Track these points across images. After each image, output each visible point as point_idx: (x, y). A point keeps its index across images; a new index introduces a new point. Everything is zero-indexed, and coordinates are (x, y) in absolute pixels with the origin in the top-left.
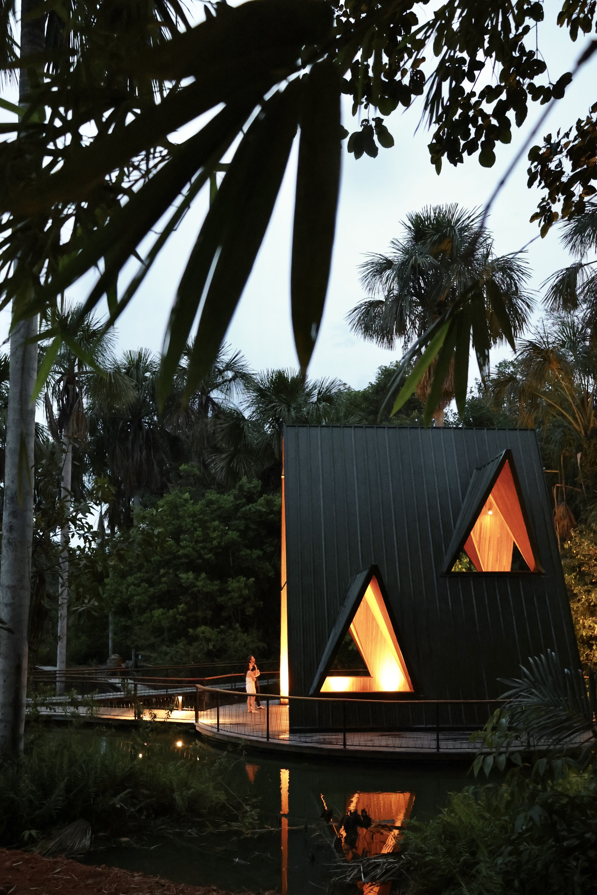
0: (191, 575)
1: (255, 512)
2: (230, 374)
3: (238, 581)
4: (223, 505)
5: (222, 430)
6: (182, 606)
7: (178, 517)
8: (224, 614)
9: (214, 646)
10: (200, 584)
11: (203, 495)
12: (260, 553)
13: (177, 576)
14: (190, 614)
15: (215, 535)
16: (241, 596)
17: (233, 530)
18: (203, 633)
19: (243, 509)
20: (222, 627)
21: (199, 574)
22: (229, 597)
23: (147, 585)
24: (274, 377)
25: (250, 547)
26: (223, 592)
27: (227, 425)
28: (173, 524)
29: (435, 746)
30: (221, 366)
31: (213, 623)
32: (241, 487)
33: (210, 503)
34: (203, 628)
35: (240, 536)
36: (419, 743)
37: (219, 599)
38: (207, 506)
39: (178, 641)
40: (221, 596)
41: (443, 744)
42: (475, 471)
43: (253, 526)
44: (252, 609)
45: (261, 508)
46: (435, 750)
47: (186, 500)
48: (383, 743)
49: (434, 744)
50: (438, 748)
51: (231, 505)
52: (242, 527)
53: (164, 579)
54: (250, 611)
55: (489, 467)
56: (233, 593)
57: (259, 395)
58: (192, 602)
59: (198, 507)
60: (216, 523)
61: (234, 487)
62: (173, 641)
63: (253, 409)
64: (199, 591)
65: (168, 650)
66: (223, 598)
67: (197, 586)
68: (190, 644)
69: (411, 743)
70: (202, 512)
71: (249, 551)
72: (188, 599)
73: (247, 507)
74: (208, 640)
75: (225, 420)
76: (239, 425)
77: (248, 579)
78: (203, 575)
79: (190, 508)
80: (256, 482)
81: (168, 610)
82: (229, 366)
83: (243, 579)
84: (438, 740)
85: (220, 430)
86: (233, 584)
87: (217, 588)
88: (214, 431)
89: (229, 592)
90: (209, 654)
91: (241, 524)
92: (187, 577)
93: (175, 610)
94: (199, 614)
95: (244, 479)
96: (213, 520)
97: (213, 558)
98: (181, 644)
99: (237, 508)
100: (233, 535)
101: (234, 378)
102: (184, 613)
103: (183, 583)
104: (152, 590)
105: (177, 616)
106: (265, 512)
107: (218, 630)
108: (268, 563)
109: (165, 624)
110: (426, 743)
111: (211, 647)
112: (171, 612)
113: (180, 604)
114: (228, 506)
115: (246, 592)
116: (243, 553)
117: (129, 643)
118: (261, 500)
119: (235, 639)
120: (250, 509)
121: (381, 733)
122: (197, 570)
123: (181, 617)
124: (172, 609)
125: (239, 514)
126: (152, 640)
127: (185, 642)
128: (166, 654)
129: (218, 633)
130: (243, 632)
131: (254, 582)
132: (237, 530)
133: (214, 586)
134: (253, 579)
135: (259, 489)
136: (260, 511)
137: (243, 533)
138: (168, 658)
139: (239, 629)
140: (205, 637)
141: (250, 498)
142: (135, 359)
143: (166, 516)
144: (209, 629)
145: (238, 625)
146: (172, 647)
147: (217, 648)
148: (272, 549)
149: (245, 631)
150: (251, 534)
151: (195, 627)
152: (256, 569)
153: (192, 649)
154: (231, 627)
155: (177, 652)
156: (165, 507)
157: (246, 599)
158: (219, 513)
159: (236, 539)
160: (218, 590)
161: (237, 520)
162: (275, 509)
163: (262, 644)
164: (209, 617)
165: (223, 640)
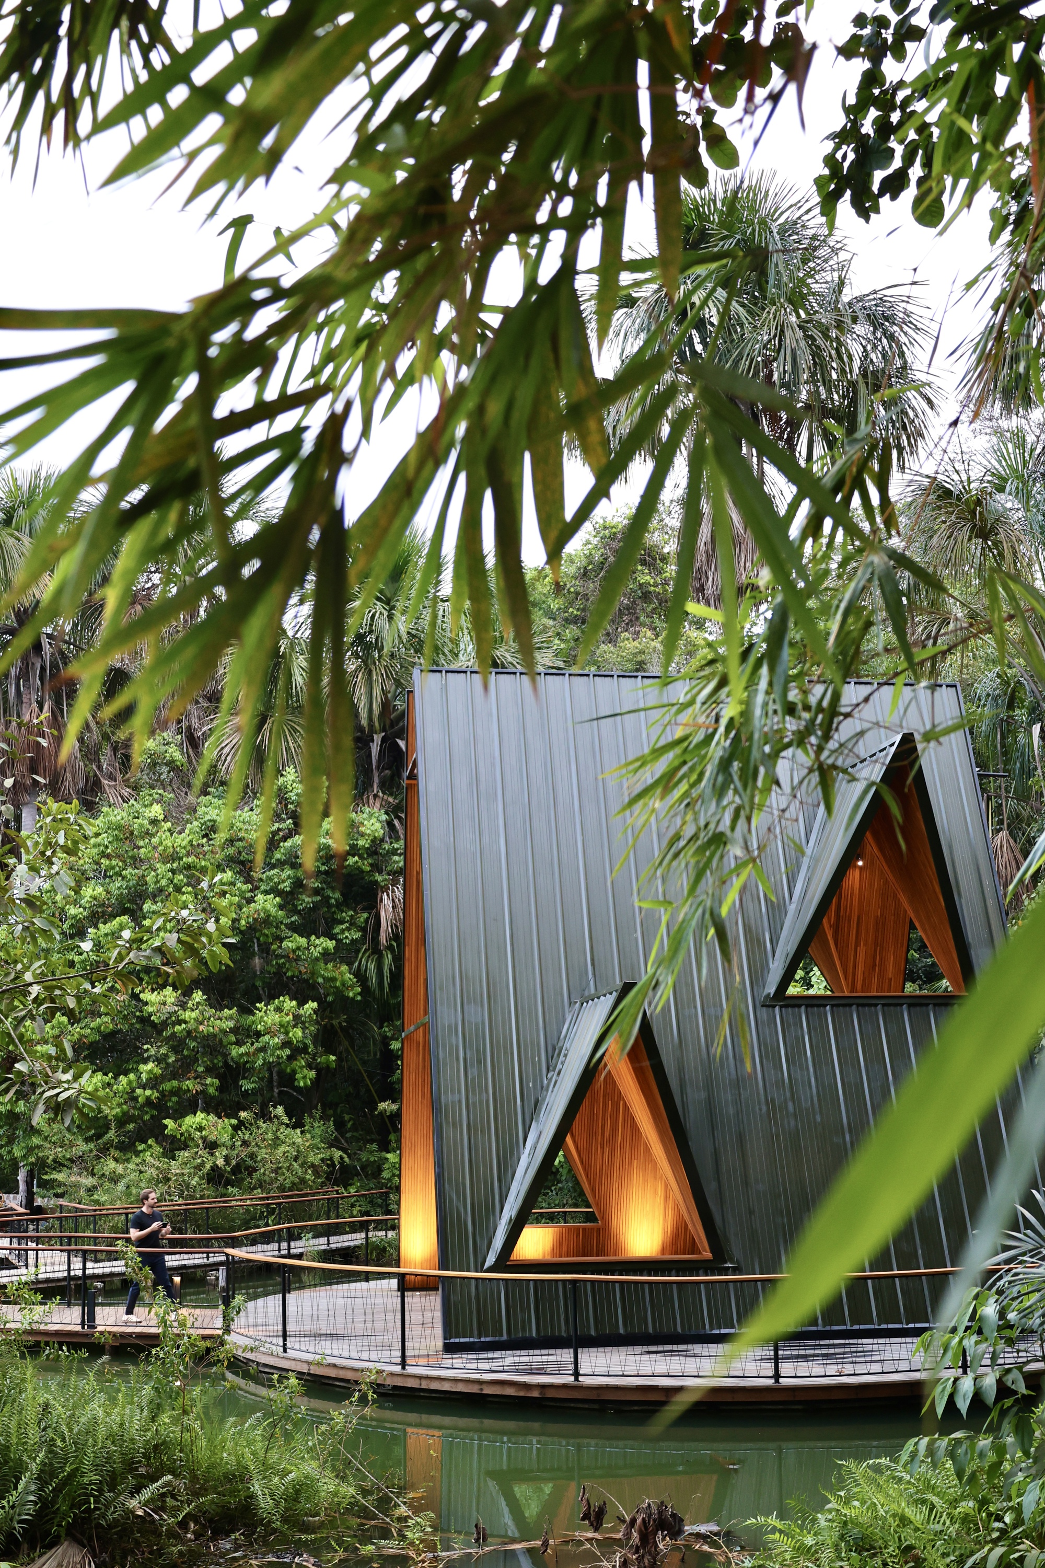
0: (169, 994)
1: (317, 851)
3: (279, 1009)
4: (241, 835)
6: (150, 1065)
7: (136, 861)
8: (247, 1085)
9: (227, 1159)
10: (188, 1015)
11: (193, 810)
12: (331, 944)
13: (135, 997)
14: (167, 1086)
15: (224, 902)
16: (286, 1044)
17: (266, 893)
18: (200, 1129)
19: (288, 843)
20: (243, 1114)
21: (188, 993)
22: (256, 1045)
23: (65, 1019)
25: (307, 928)
26: (245, 1033)
28: (124, 878)
29: (771, 1373)
31: (217, 1107)
32: (281, 794)
33: (210, 830)
34: (200, 1117)
35: (281, 907)
37: (235, 1051)
38: (206, 836)
39: (141, 1147)
40: (239, 1043)
41: (786, 1368)
43: (310, 883)
44: (312, 1074)
45: (331, 842)
46: (771, 1382)
47: (154, 822)
49: (768, 1369)
50: (777, 1376)
51: (259, 834)
52: (286, 886)
54: (305, 1077)
56: (267, 1038)
58: (172, 1059)
59: (182, 840)
60: (227, 875)
61: (265, 794)
62: (127, 1148)
64: (189, 1033)
65: (120, 1169)
66: (243, 1050)
67: (185, 1022)
68: (170, 1155)
70: (193, 849)
71: (303, 941)
72: (163, 1051)
73: (297, 841)
74: (212, 1146)
77: (301, 1004)
78: (198, 996)
79: (166, 839)
81: (116, 1077)
83: (289, 1004)
84: (776, 1360)
86: (268, 1016)
87: (231, 1024)
89: (258, 1034)
90: (215, 1177)
91: (284, 878)
92: (160, 1001)
93: (132, 1076)
94: (189, 1084)
95: (290, 776)
96: (220, 868)
98: (151, 1158)
99: (272, 843)
100: (266, 903)
102: (154, 1082)
103: (150, 1015)
104: (76, 1029)
105: (139, 1091)
106: (340, 851)
107: (234, 1121)
108: (344, 968)
109: (111, 1111)
110: (750, 1367)
111: (220, 1162)
112: (123, 1080)
113: (145, 1061)
114: (253, 836)
115: (297, 1034)
116: (289, 945)
117: (17, 1152)
119: (277, 1142)
121: (645, 1348)
122: (184, 985)
123: (148, 1093)
124: (126, 1074)
125: (277, 856)
126: (82, 1147)
127: (158, 1149)
128: (115, 1179)
129: (236, 1128)
130: (294, 1127)
131: (315, 1012)
132: (275, 891)
133: (225, 1021)
134: (315, 1005)
137: (288, 899)
138: (121, 1187)
139: (286, 1120)
140: (204, 1139)
142: (25, 488)
143: (108, 857)
144: (212, 1118)
145: (280, 1110)
146: (128, 1160)
147: (234, 1162)
148: (357, 935)
149: (298, 1125)
150: (307, 900)
151: (179, 1115)
152: (320, 980)
153: (175, 1167)
154: (264, 1115)
155: (141, 1172)
156: (104, 839)
157: (297, 1051)
158: (231, 851)
159: (273, 911)
160: (234, 1030)
161: (273, 867)
162: (361, 843)
163: (337, 1154)
164: (211, 1090)
165: (245, 1143)
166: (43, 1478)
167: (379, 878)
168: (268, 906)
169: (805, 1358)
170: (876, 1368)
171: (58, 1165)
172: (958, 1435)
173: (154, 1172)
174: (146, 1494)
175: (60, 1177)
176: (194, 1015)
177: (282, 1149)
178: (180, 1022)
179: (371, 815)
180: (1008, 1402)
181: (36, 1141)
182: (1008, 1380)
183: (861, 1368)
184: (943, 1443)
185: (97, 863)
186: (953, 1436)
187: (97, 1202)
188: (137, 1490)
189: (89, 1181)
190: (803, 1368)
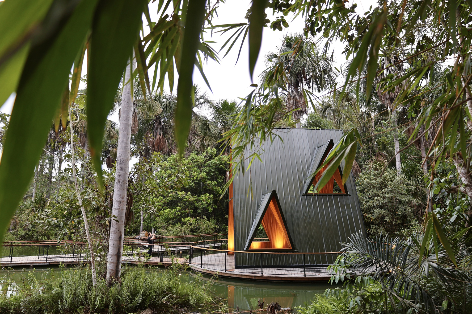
0: (183, 193)
1: (214, 164)
2: (202, 101)
3: (205, 196)
4: (199, 160)
5: (198, 126)
6: (179, 207)
8: (199, 212)
9: (194, 227)
10: (187, 197)
11: (189, 155)
12: (216, 183)
13: (176, 193)
14: (182, 211)
15: (195, 174)
16: (207, 203)
17: (203, 172)
18: (189, 220)
19: (208, 162)
20: (198, 218)
21: (187, 193)
22: (201, 203)
23: (162, 198)
24: (223, 103)
25: (211, 180)
26: (198, 201)
27: (201, 123)
30: (198, 97)
31: (193, 216)
32: (207, 153)
33: (193, 159)
34: (189, 218)
35: (206, 175)
36: (296, 273)
37: (196, 204)
38: (192, 161)
39: (176, 224)
40: (197, 203)
41: (307, 273)
42: (317, 148)
43: (212, 170)
44: (212, 209)
45: (217, 162)
46: (303, 276)
48: (280, 273)
49: (303, 273)
50: (305, 275)
51: (202, 160)
52: (207, 171)
53: (170, 195)
54: (211, 210)
55: (323, 147)
56: (203, 202)
57: (216, 110)
58: (183, 206)
59: (187, 161)
60: (196, 169)
61: (204, 152)
62: (174, 224)
63: (213, 116)
64: (187, 200)
65: (172, 229)
66: (198, 204)
68: (182, 226)
69: (293, 273)
70: (189, 163)
71: (211, 182)
72: (182, 204)
73: (210, 161)
74: (191, 224)
75: (200, 121)
76: (207, 124)
77: (210, 195)
78: (189, 193)
80: (214, 150)
81: (172, 210)
82: (202, 97)
83: (208, 195)
84: (305, 271)
85: (197, 126)
86: (203, 197)
87: (196, 199)
88: (195, 126)
89: (201, 201)
90: (192, 231)
91: (207, 169)
92: (181, 194)
93: (175, 209)
94: (187, 211)
95: (209, 149)
96: (194, 167)
97: (194, 185)
98: (178, 226)
99: (205, 162)
100: (203, 174)
101: (204, 102)
102: (179, 211)
103: (179, 197)
104: (164, 200)
105: (176, 212)
106: (218, 164)
107: (196, 219)
108: (219, 188)
109: (171, 216)
110: (300, 273)
111: (192, 227)
113: (178, 206)
114: (201, 161)
115: (209, 201)
116: (208, 183)
117: (152, 225)
118: (216, 158)
119: (204, 223)
120: (211, 162)
121: (277, 268)
122: (186, 190)
123: (178, 213)
125: (206, 165)
126: (164, 224)
127: (180, 225)
128: (171, 231)
129: (196, 220)
131: (213, 196)
132: (205, 172)
133: (194, 198)
135: (215, 153)
136: (216, 163)
137: (208, 173)
138: (172, 232)
139: (206, 219)
140: (189, 222)
141: (211, 158)
142: (159, 93)
143: (172, 165)
144: (191, 218)
145: (205, 217)
146: (174, 227)
147: (195, 228)
148: (222, 181)
149: (209, 220)
150: (212, 174)
151: (184, 218)
152: (214, 190)
153: (183, 228)
154: (202, 218)
155: (176, 229)
156: (171, 161)
157: (209, 204)
158: (197, 164)
159: (205, 176)
160: (196, 200)
161: (205, 167)
162: (223, 162)
163: (217, 226)
164: (191, 213)
165: (198, 224)
166: (143, 294)
167: (226, 169)
168: (204, 175)
169: (312, 271)
170: (327, 274)
171: (159, 228)
172: (337, 288)
173: (179, 229)
174: (166, 298)
175: (159, 230)
176: (188, 197)
177: (205, 225)
178: (185, 198)
179: (225, 157)
180: (348, 281)
181: (155, 223)
182: (347, 276)
183: (323, 274)
184: (333, 290)
185: (170, 166)
186: (336, 289)
187: (167, 236)
188: (164, 297)
189: (165, 231)
190: (311, 273)
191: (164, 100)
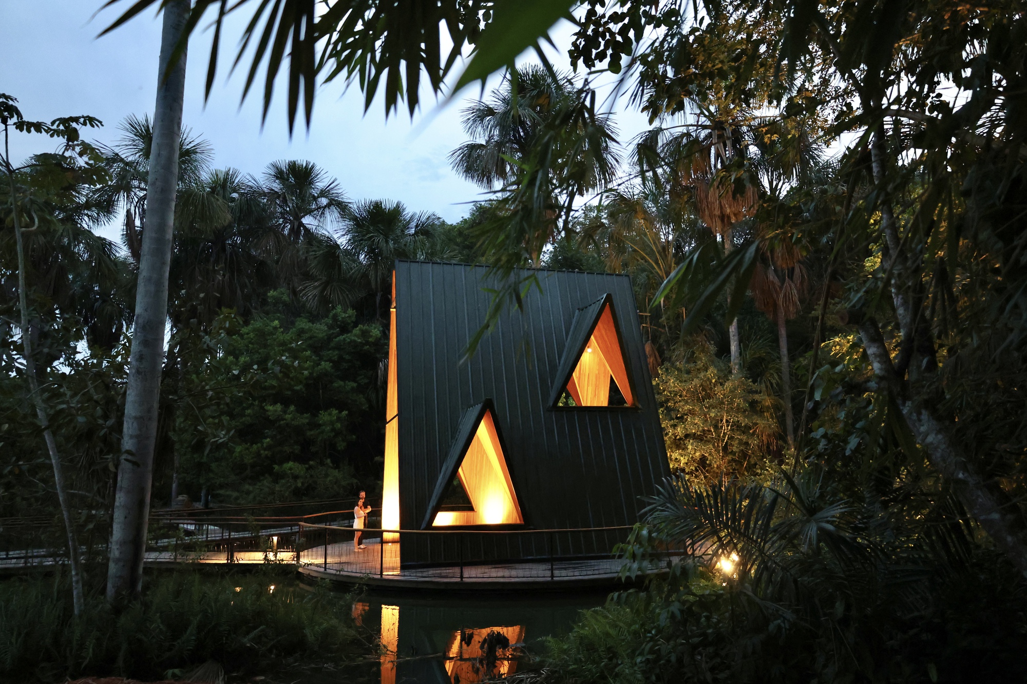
0: (279, 407)
1: (349, 343)
2: (324, 201)
3: (330, 414)
4: (315, 335)
5: (315, 258)
6: (268, 440)
7: (265, 346)
8: (313, 449)
9: (303, 483)
10: (288, 416)
11: (293, 323)
12: (355, 385)
13: (262, 408)
14: (276, 449)
15: (306, 365)
16: (333, 430)
17: (326, 361)
18: (291, 469)
19: (337, 339)
20: (311, 463)
21: (287, 406)
22: (319, 430)
24: (372, 207)
25: (344, 378)
26: (315, 425)
27: (321, 252)
28: (259, 353)
29: (550, 575)
30: (315, 193)
31: (299, 459)
32: (335, 317)
33: (301, 332)
34: (291, 464)
35: (332, 367)
36: (534, 573)
37: (309, 433)
38: (299, 335)
39: (262, 478)
40: (311, 430)
41: (556, 573)
42: (577, 311)
43: (347, 357)
44: (344, 444)
45: (356, 339)
46: (550, 579)
47: (275, 328)
48: (500, 574)
49: (548, 573)
50: (552, 576)
51: (324, 334)
52: (336, 358)
53: (249, 411)
54: (341, 446)
55: (591, 309)
56: (324, 427)
57: (355, 224)
58: (278, 437)
59: (288, 336)
60: (309, 353)
61: (327, 317)
62: (255, 478)
63: (348, 237)
64: (287, 424)
65: (251, 488)
66: (312, 433)
67: (285, 420)
68: (276, 481)
69: (527, 573)
71: (342, 383)
72: (274, 433)
73: (341, 338)
74: (296, 477)
75: (318, 247)
76: (335, 253)
77: (340, 412)
78: (292, 408)
79: (281, 336)
80: (350, 311)
81: (252, 444)
82: (324, 193)
83: (335, 412)
84: (552, 570)
85: (312, 257)
86: (325, 417)
87: (307, 421)
88: (306, 258)
89: (320, 426)
90: (297, 493)
91: (335, 354)
92: (273, 409)
93: (259, 445)
94: (286, 448)
95: (339, 309)
97: (304, 390)
98: (266, 483)
99: (330, 338)
100: (326, 365)
101: (328, 206)
102: (269, 448)
103: (269, 416)
105: (262, 452)
106: (360, 343)
107: (307, 466)
108: (361, 396)
109: (248, 460)
110: (541, 573)
111: (299, 485)
112: (255, 446)
113: (266, 438)
114: (321, 335)
115: (338, 425)
116: (335, 385)
117: (202, 481)
118: (356, 331)
119: (327, 475)
120: (344, 339)
122: (286, 402)
123: (266, 452)
124: (256, 444)
125: (332, 344)
126: (233, 478)
127: (270, 479)
128: (248, 493)
129: (307, 469)
130: (335, 468)
131: (347, 415)
132: (330, 360)
133: (304, 419)
134: (347, 412)
135: (354, 319)
136: (355, 341)
137: (336, 364)
138: (251, 496)
139: (331, 465)
140: (292, 474)
141: (344, 328)
142: (222, 179)
143: (252, 344)
144: (297, 464)
145: (329, 461)
146: (255, 484)
147: (306, 485)
148: (366, 381)
149: (337, 467)
150: (345, 365)
151: (281, 463)
152: (350, 401)
153: (277, 488)
154: (322, 464)
155: (261, 490)
156: (252, 335)
157: (337, 433)
158: (311, 342)
159: (329, 369)
160: (308, 424)
161: (330, 350)
162: (370, 340)
163: (355, 481)
164: (297, 451)
165: (311, 476)
167: (378, 356)
168: (327, 367)
169: (565, 569)
170: (597, 572)
171: (221, 486)
173: (267, 489)
175: (222, 492)
176: (290, 416)
177: (329, 479)
178: (283, 419)
179: (375, 328)
181: (211, 475)
183: (589, 573)
185: (247, 346)
187: (239, 504)
189: (235, 494)
190: (564, 573)
191: (235, 195)
